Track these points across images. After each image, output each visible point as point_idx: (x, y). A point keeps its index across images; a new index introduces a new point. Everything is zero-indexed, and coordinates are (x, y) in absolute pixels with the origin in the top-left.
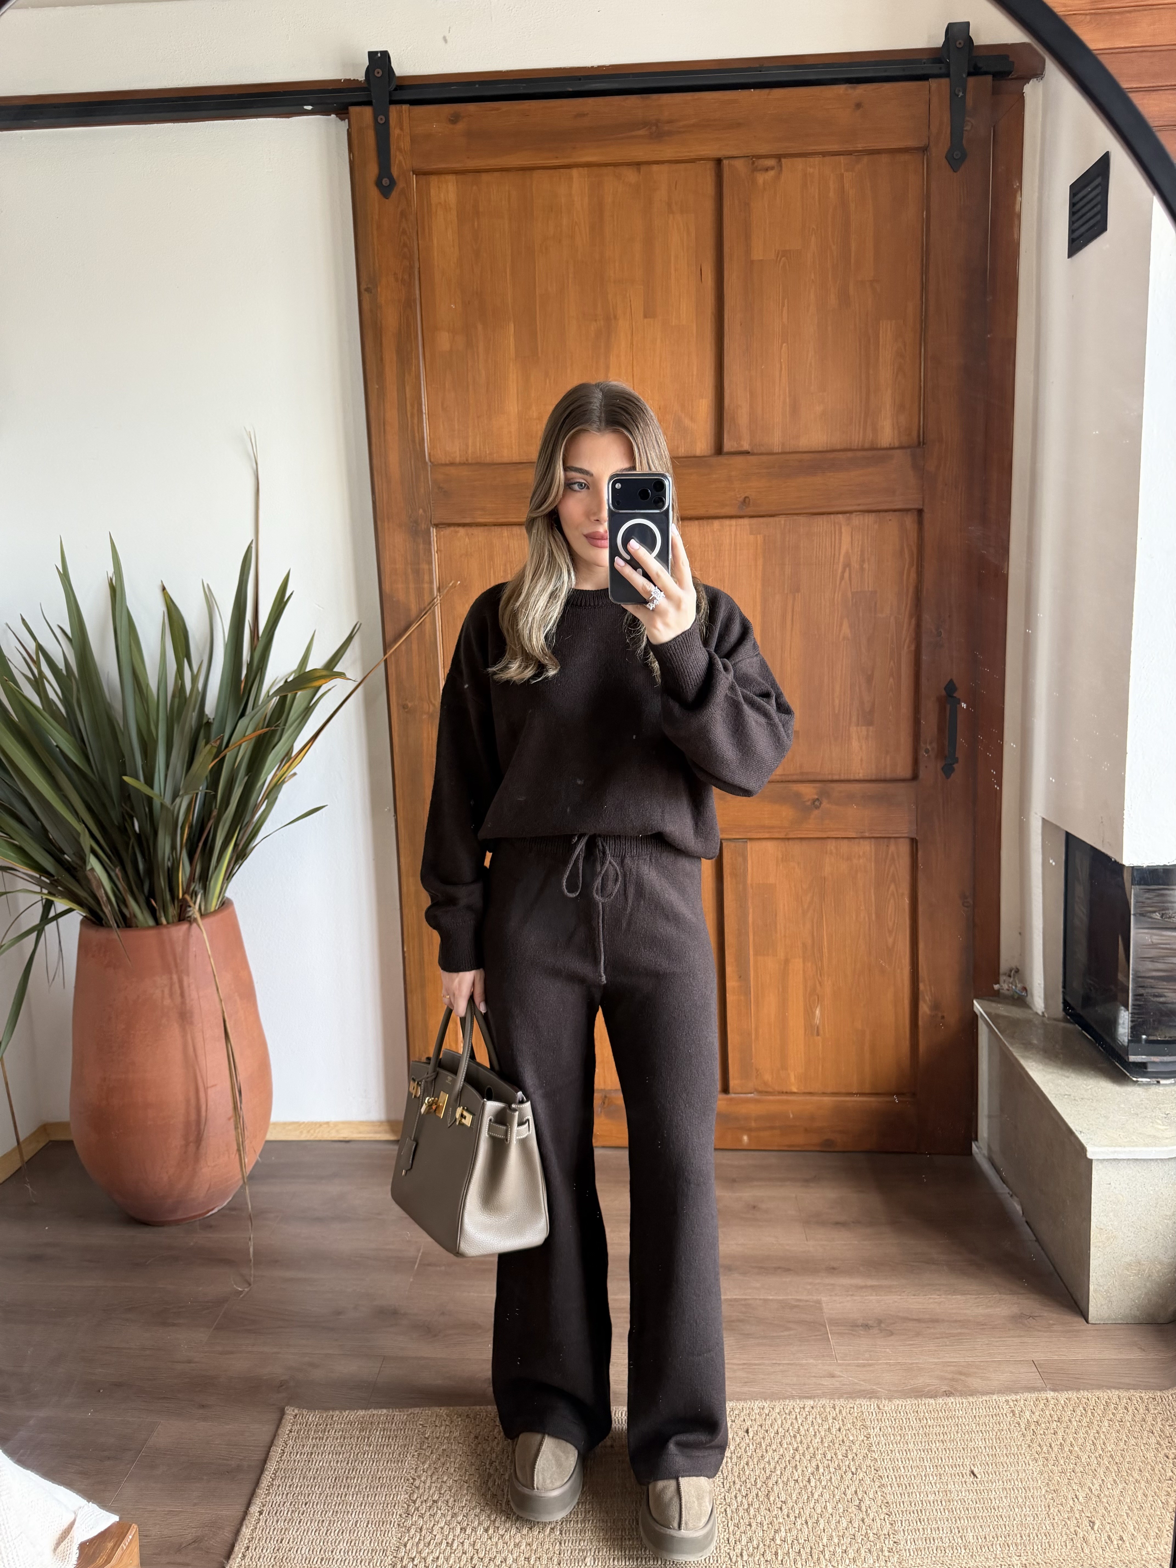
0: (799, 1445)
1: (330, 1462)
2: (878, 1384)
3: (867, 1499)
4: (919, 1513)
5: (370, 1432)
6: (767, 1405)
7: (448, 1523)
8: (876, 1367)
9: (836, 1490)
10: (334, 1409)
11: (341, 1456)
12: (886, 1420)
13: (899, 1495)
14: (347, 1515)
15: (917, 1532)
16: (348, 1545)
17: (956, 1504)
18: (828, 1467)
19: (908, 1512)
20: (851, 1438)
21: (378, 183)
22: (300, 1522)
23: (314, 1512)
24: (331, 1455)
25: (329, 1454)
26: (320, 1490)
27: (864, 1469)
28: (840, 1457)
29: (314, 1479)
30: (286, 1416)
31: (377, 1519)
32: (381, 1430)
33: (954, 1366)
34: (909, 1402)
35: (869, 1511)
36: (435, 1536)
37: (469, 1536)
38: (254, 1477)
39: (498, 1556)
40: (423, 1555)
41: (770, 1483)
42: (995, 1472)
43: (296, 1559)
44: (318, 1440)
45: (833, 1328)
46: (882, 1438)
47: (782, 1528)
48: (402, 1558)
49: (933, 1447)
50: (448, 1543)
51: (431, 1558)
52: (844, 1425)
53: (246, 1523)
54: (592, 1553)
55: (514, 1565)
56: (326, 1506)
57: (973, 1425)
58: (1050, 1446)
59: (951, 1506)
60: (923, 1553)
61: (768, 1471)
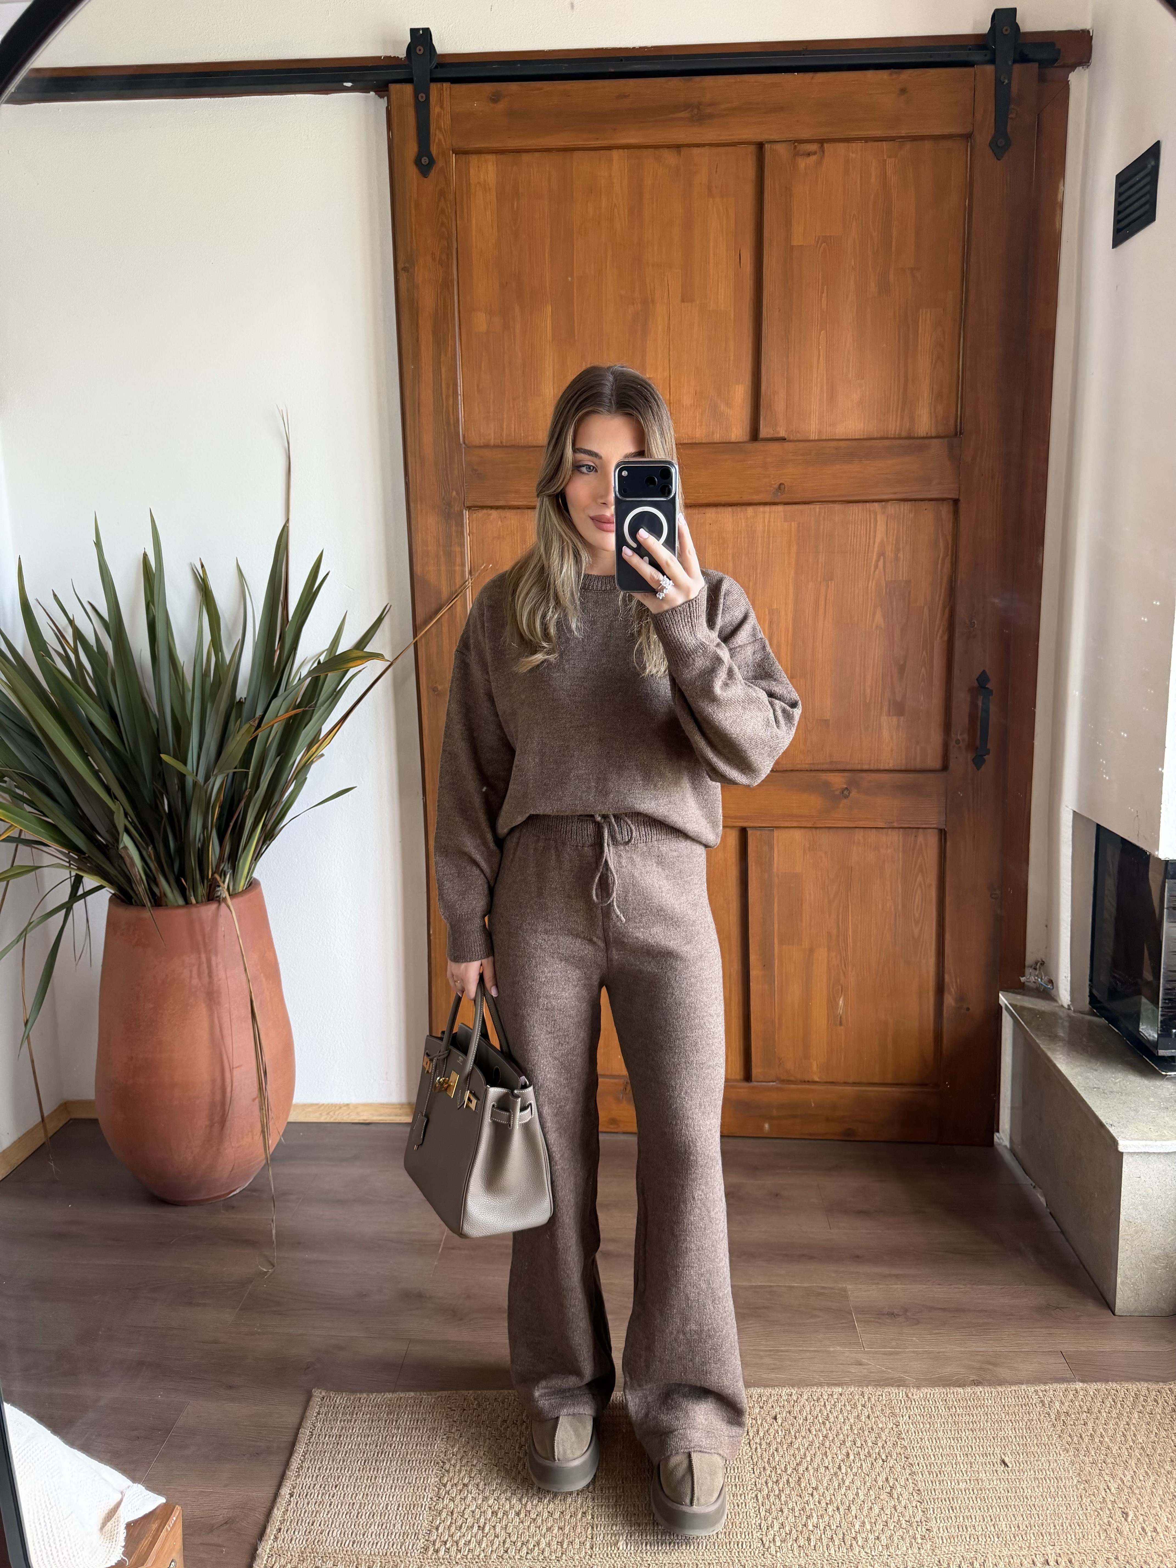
0: (829, 1432)
1: (359, 1445)
2: (906, 1372)
3: (898, 1486)
4: (951, 1501)
5: (397, 1415)
6: (795, 1392)
7: (479, 1507)
8: (904, 1355)
9: (867, 1477)
10: (360, 1392)
11: (369, 1439)
12: (915, 1408)
13: (930, 1482)
14: (378, 1497)
15: (950, 1519)
16: (380, 1528)
17: (988, 1492)
18: (858, 1454)
19: (939, 1500)
20: (880, 1425)
21: (417, 161)
22: (330, 1505)
23: (345, 1495)
24: (359, 1438)
25: (358, 1436)
26: (350, 1472)
27: (894, 1456)
28: (870, 1444)
29: (343, 1461)
30: (313, 1399)
31: (407, 1502)
32: (409, 1413)
33: (982, 1355)
34: (938, 1391)
35: (901, 1498)
36: (467, 1519)
37: (501, 1520)
38: (283, 1458)
39: (531, 1540)
40: (455, 1539)
41: (801, 1469)
42: (1026, 1462)
43: (328, 1542)
44: (346, 1423)
45: (859, 1316)
46: (911, 1426)
47: (814, 1514)
48: (434, 1542)
49: (963, 1435)
50: (479, 1527)
51: (463, 1542)
52: (873, 1412)
53: (277, 1504)
54: (625, 1538)
55: (547, 1549)
56: (356, 1489)
57: (1003, 1415)
58: (1081, 1437)
59: (983, 1495)
60: (956, 1541)
61: (798, 1458)
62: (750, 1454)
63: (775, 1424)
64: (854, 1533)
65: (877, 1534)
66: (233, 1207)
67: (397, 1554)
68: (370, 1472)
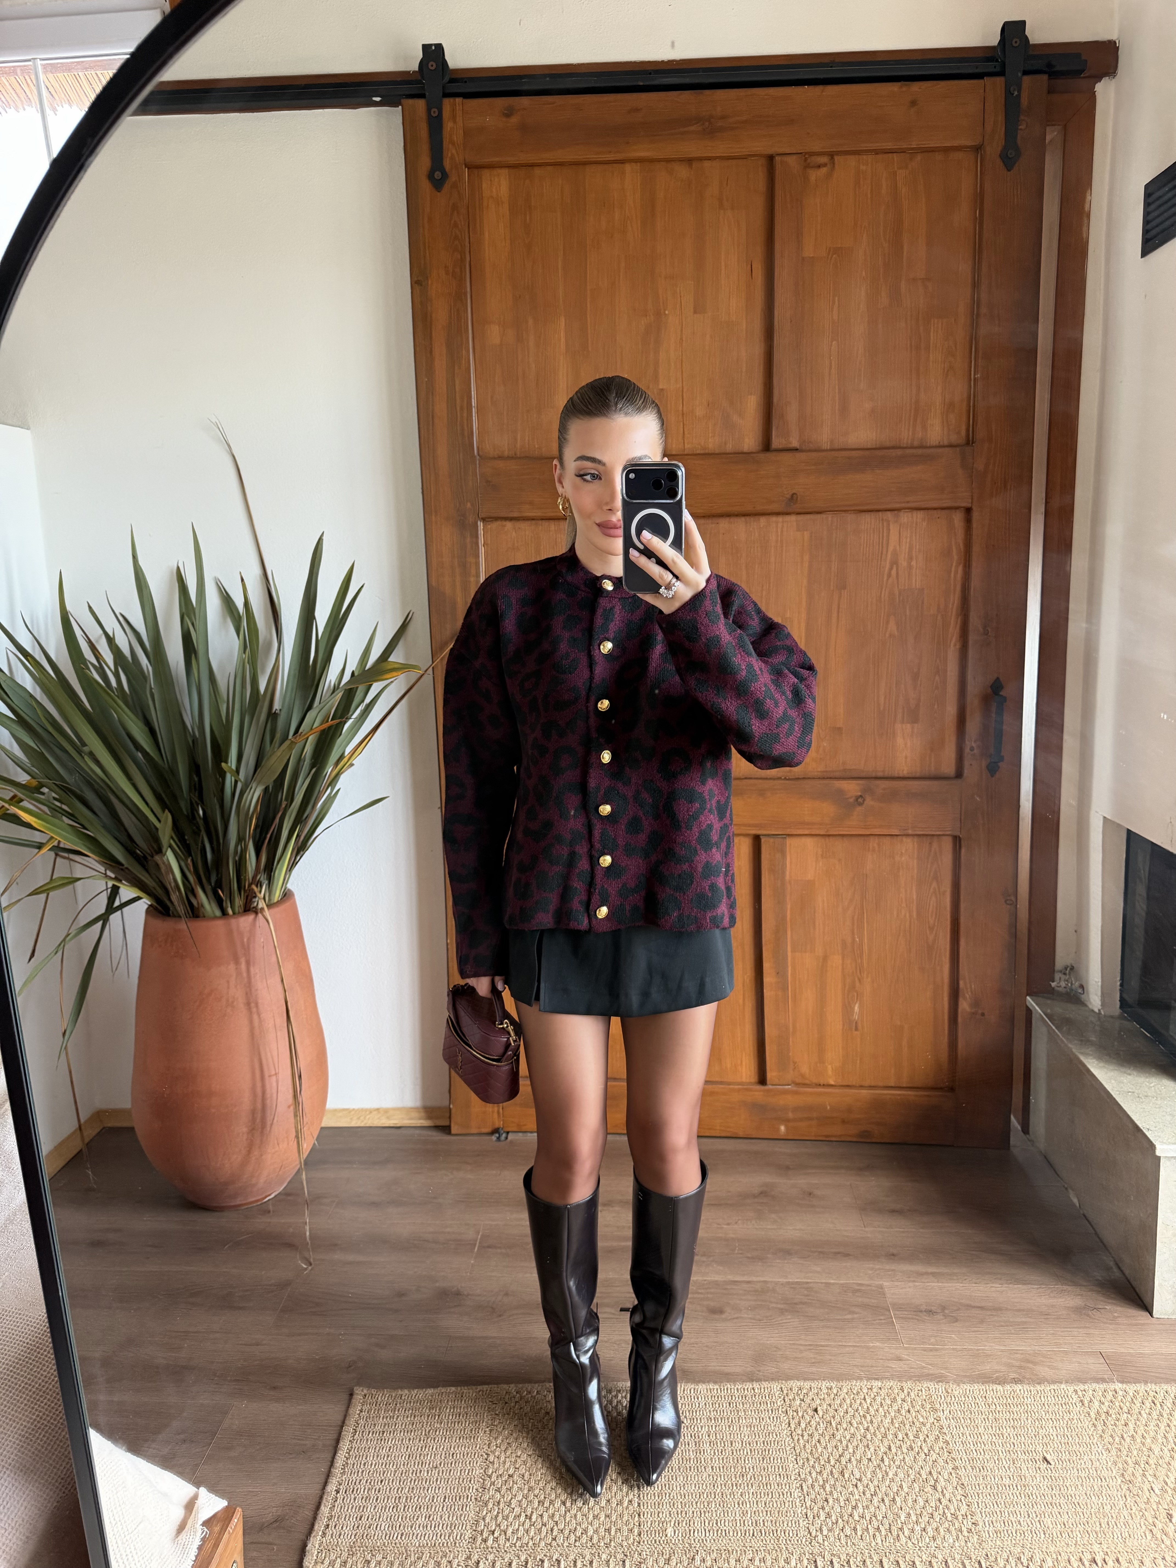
0: (870, 1425)
1: (402, 1440)
2: (945, 1368)
3: (942, 1480)
4: (996, 1496)
5: (439, 1410)
6: (834, 1386)
7: (526, 1497)
8: (944, 1352)
9: (910, 1470)
10: (402, 1388)
11: (412, 1434)
12: (955, 1404)
13: (973, 1477)
14: (424, 1490)
15: (995, 1514)
16: (427, 1520)
17: (1031, 1489)
18: (900, 1447)
19: (984, 1495)
20: (921, 1420)
21: (431, 176)
22: (377, 1500)
23: (391, 1488)
24: (402, 1434)
25: (401, 1432)
26: (395, 1467)
27: (937, 1450)
28: (912, 1438)
29: (388, 1456)
30: (355, 1396)
31: (454, 1494)
32: (451, 1408)
33: (1021, 1354)
34: (976, 1387)
35: (945, 1491)
36: (514, 1509)
37: (548, 1509)
38: (329, 1456)
39: (578, 1527)
40: (503, 1528)
41: (843, 1460)
42: (1069, 1461)
43: (376, 1536)
44: (388, 1419)
45: (897, 1312)
46: (952, 1420)
47: (859, 1505)
48: (482, 1531)
49: (1004, 1432)
50: (526, 1516)
51: (511, 1531)
52: (913, 1407)
53: (324, 1501)
54: (672, 1525)
55: (595, 1536)
56: (401, 1483)
57: (1043, 1413)
58: (1122, 1437)
59: (1027, 1491)
60: (1003, 1535)
61: (840, 1449)
62: (793, 1445)
63: (816, 1416)
64: (900, 1524)
65: (923, 1526)
66: (269, 1212)
67: (445, 1545)
68: (414, 1467)
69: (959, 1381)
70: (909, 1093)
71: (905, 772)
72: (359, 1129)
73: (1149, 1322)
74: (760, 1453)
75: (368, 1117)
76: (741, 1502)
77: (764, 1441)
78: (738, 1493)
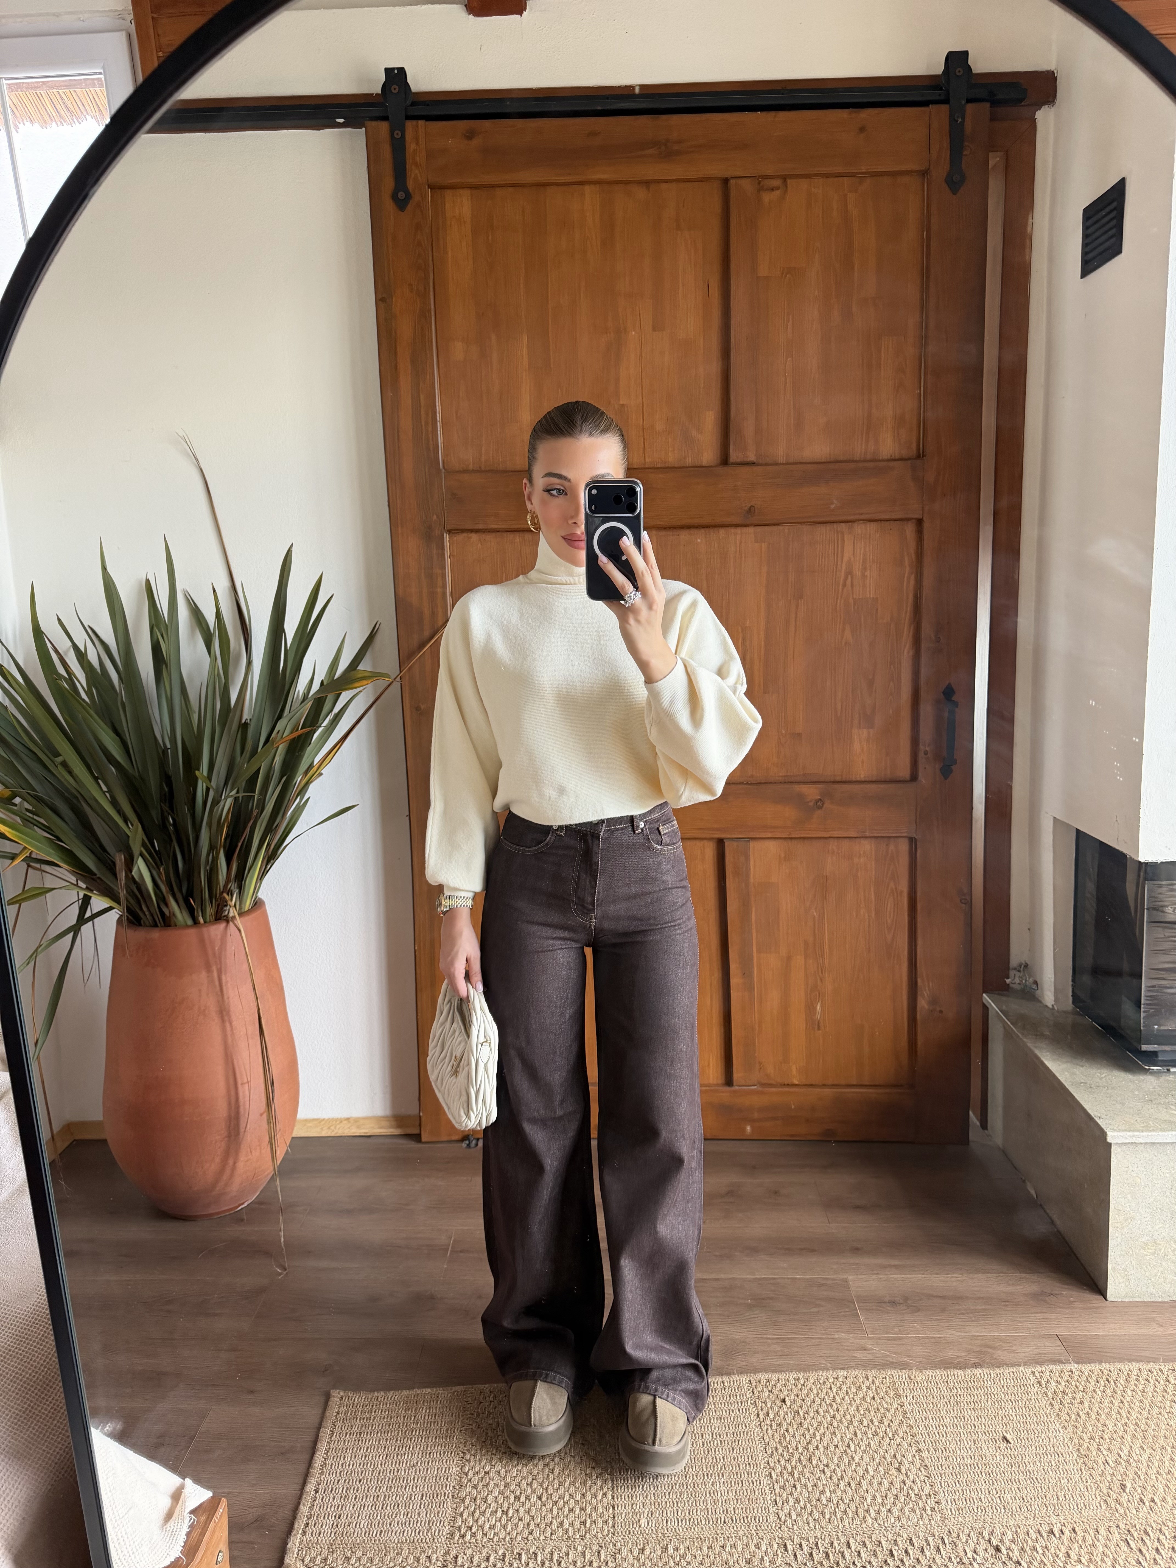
0: (836, 1413)
1: (380, 1440)
2: (910, 1356)
3: (906, 1462)
5: (416, 1411)
6: (801, 1376)
7: (501, 1493)
8: (906, 1340)
9: (876, 1454)
10: (378, 1390)
11: (389, 1435)
12: (918, 1390)
13: (937, 1459)
14: (401, 1489)
16: (405, 1517)
17: (993, 1467)
18: (866, 1433)
20: (885, 1406)
21: (394, 197)
22: (356, 1498)
23: (369, 1488)
24: (379, 1435)
25: (378, 1433)
26: (372, 1467)
27: (901, 1433)
28: (876, 1423)
29: (366, 1457)
30: (331, 1399)
31: (431, 1492)
32: (426, 1408)
33: (981, 1340)
34: (939, 1373)
35: (909, 1474)
36: (490, 1505)
37: (524, 1504)
38: (307, 1457)
39: (554, 1521)
40: (479, 1523)
41: (811, 1448)
42: (1028, 1439)
43: (356, 1533)
44: (365, 1420)
45: (861, 1304)
46: (915, 1405)
47: (826, 1490)
48: (460, 1527)
49: (965, 1414)
50: (503, 1511)
51: (488, 1526)
52: (878, 1394)
53: (303, 1501)
54: (646, 1516)
55: (571, 1529)
56: (379, 1482)
57: (1002, 1395)
58: (1078, 1415)
59: (987, 1469)
60: (964, 1512)
61: (808, 1437)
62: (762, 1435)
63: (784, 1406)
64: (866, 1507)
65: (889, 1507)
66: (242, 1220)
67: (424, 1541)
68: (392, 1465)
69: (921, 1368)
70: (871, 1090)
71: (862, 776)
72: (330, 1139)
73: (1103, 1305)
74: (730, 1443)
75: (338, 1127)
76: (712, 1492)
77: (733, 1433)
78: (709, 1482)
